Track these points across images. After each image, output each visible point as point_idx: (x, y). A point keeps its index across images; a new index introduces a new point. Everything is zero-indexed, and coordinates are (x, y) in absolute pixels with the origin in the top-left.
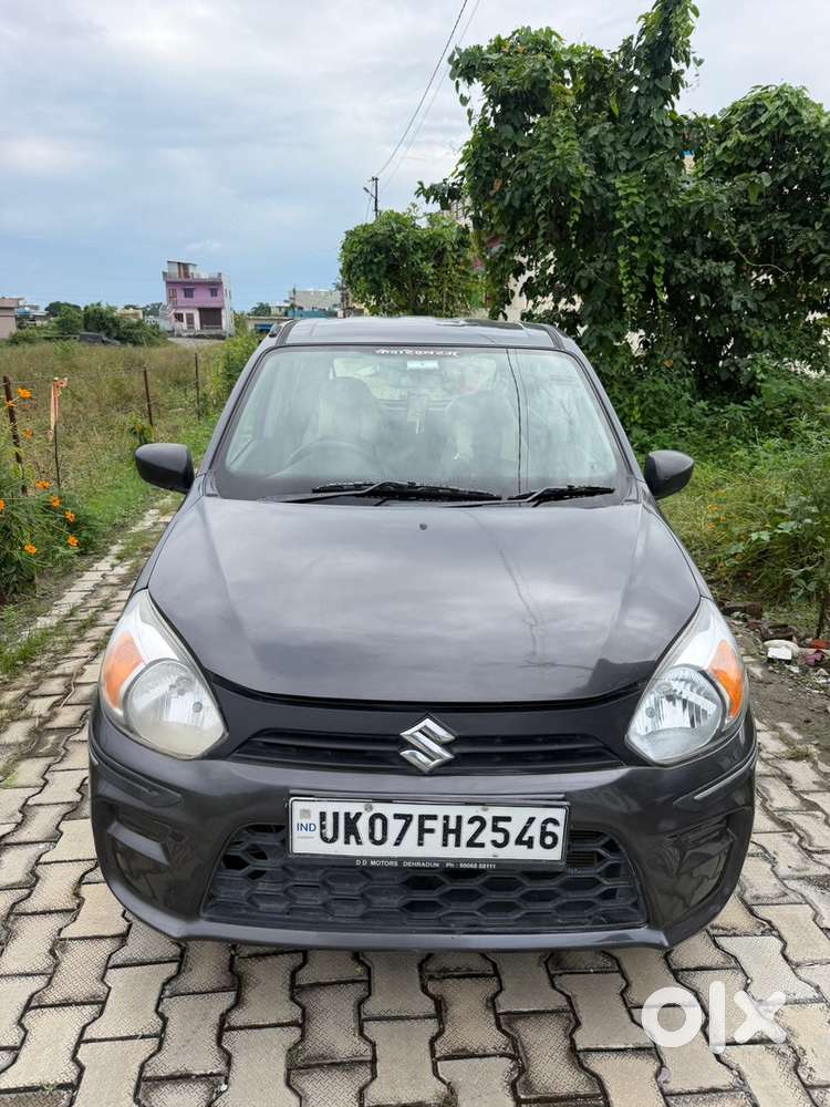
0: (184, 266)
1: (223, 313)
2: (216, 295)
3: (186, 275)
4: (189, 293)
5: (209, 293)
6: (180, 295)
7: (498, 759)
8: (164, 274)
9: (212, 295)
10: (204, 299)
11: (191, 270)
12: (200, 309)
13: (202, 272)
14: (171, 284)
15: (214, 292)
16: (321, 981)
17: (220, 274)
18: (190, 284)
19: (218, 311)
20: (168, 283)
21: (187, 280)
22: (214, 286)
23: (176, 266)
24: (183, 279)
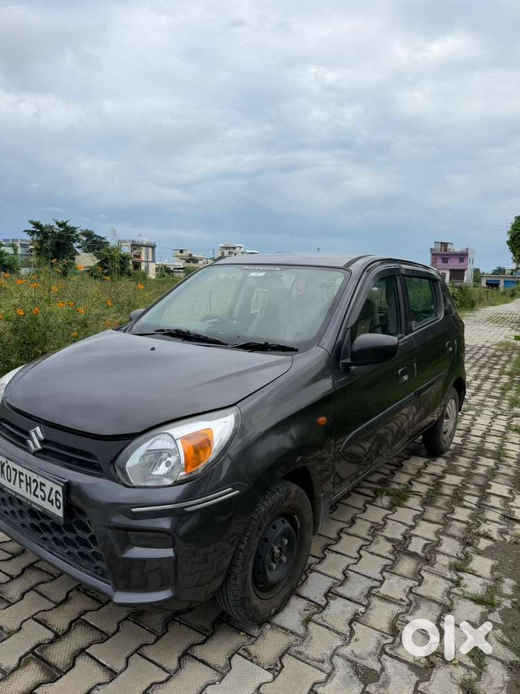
0: (445, 245)
1: (466, 273)
2: (463, 261)
3: (446, 250)
4: (445, 261)
5: (458, 260)
6: (439, 262)
7: (61, 457)
8: (432, 249)
9: (460, 262)
10: (454, 264)
11: (449, 247)
12: (451, 270)
13: (456, 248)
14: (435, 255)
15: (462, 260)
16: (42, 568)
17: (467, 249)
18: (448, 255)
19: (462, 271)
20: (433, 255)
21: (446, 253)
22: (463, 256)
23: (440, 244)
24: (443, 252)
